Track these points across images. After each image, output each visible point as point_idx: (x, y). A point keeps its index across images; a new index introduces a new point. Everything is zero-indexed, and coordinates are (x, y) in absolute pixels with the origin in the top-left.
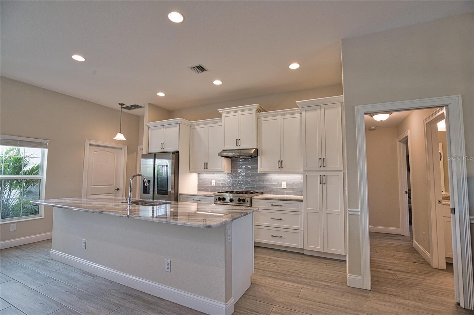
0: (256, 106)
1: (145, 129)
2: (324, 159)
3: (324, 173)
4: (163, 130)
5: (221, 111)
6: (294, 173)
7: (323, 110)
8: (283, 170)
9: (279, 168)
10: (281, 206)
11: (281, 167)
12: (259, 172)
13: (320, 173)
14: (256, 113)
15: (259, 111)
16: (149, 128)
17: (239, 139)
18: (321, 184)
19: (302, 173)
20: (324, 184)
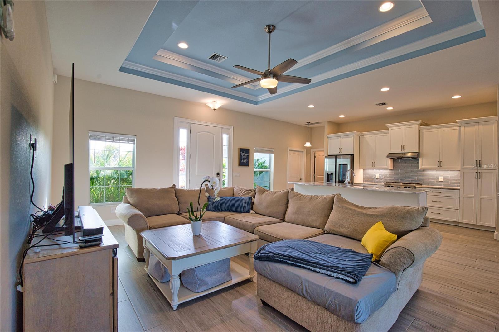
0: (420, 122)
1: (326, 138)
2: (480, 161)
3: (479, 171)
4: (340, 139)
5: (387, 125)
6: (451, 170)
7: (480, 126)
8: (441, 168)
9: (438, 166)
10: (440, 192)
11: (440, 166)
12: (420, 169)
13: (476, 171)
14: (419, 126)
15: (421, 125)
16: (328, 138)
17: (404, 146)
18: (476, 178)
19: (460, 170)
20: (479, 178)
